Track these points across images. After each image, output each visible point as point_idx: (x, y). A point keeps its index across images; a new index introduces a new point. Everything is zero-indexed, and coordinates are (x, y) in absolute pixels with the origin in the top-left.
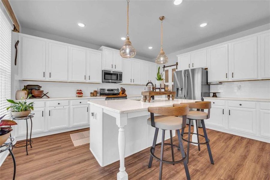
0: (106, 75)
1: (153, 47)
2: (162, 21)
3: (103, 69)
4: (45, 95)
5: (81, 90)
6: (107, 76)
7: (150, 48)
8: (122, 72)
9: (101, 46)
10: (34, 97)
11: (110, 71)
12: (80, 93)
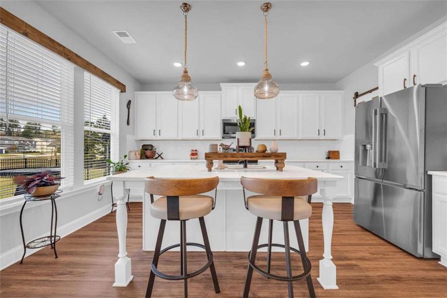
0: (226, 127)
1: (310, 62)
2: (266, 14)
3: (223, 118)
4: (160, 156)
5: (196, 150)
6: (228, 127)
7: (305, 64)
8: (255, 120)
9: (218, 83)
10: (147, 158)
11: (230, 120)
12: (194, 154)
